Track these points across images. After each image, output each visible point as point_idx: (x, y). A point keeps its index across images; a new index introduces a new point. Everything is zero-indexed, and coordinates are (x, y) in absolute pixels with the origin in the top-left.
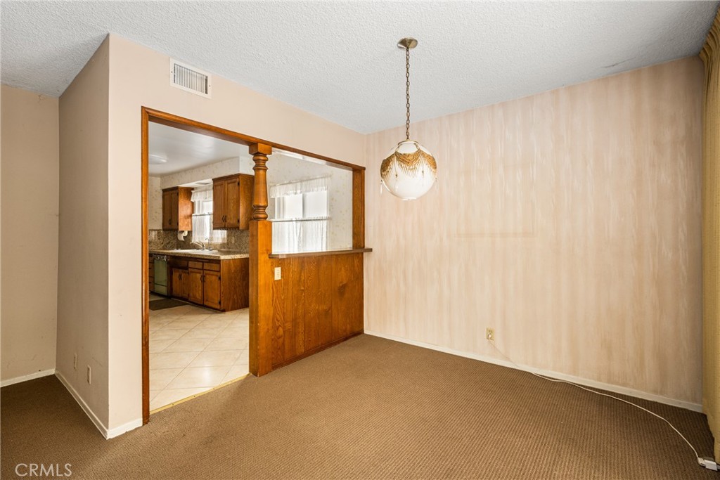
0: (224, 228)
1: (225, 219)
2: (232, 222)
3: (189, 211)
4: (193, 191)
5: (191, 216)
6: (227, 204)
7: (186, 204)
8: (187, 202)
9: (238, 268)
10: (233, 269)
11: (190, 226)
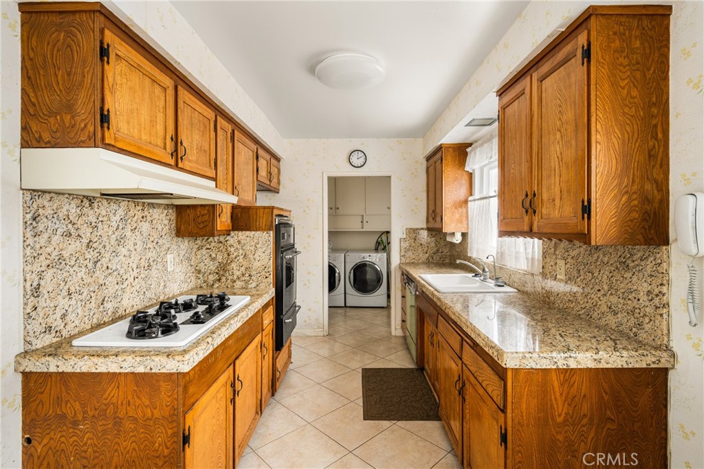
0: (530, 233)
1: (530, 205)
2: (556, 214)
3: (462, 192)
4: (469, 150)
5: (466, 202)
6: (540, 149)
7: (456, 179)
8: (460, 172)
9: (585, 408)
10: (560, 410)
11: (465, 222)
